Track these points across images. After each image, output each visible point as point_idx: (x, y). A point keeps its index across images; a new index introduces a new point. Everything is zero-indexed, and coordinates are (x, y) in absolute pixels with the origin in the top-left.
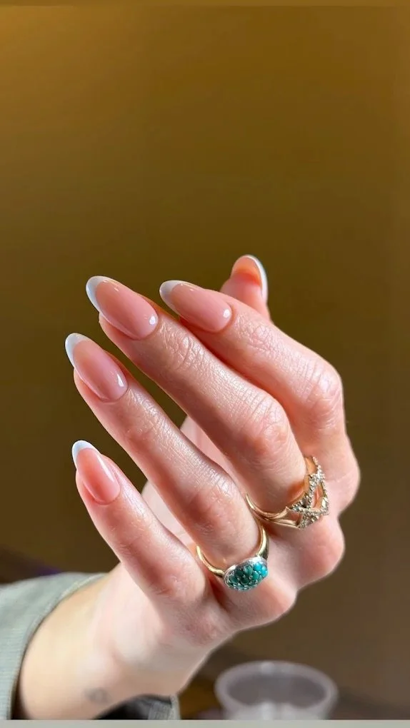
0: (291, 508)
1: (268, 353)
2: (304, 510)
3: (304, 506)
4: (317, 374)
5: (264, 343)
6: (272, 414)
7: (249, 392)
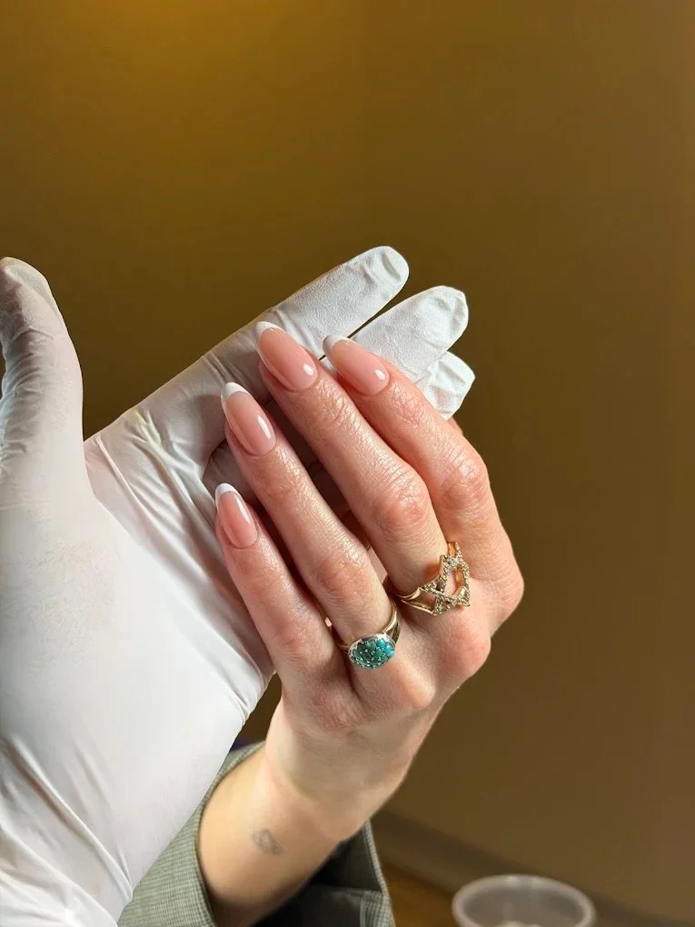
0: (423, 588)
1: (415, 427)
2: (437, 592)
3: (438, 589)
4: (461, 458)
5: (413, 416)
6: (411, 488)
7: (393, 462)
